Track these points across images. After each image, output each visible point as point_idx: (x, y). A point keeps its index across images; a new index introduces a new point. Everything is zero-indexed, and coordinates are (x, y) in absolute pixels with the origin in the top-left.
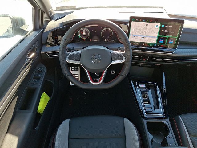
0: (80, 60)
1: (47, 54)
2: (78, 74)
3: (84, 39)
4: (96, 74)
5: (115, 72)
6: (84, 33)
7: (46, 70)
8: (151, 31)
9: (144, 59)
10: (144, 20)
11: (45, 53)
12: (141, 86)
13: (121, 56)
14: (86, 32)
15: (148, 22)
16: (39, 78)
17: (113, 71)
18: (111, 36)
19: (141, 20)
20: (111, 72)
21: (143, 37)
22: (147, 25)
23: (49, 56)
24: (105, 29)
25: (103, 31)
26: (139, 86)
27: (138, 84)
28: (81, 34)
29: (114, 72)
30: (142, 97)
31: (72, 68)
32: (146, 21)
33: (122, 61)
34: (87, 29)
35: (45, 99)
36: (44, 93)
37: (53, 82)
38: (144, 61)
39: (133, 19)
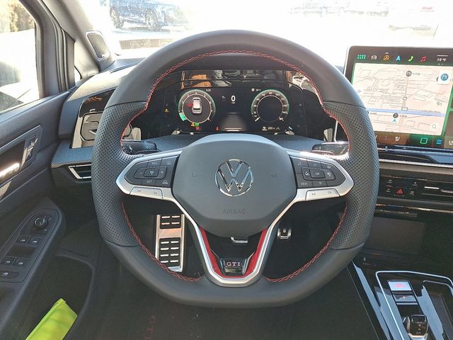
0: (171, 186)
1: (73, 171)
2: (179, 239)
3: (197, 124)
4: (232, 238)
5: (289, 234)
6: (197, 105)
7: (60, 222)
8: (424, 93)
9: (400, 192)
10: (398, 58)
11: (66, 167)
12: (395, 286)
13: (334, 171)
14: (204, 103)
15: (414, 63)
16: (28, 253)
17: (284, 231)
18: (283, 116)
19: (387, 58)
20: (279, 234)
21: (396, 116)
22: (409, 74)
23: (78, 177)
24: (263, 93)
25: (257, 98)
26: (387, 287)
27: (385, 280)
28: (188, 109)
29: (286, 234)
30: (408, 332)
31: (162, 220)
32: (404, 61)
33: (342, 191)
34: (206, 95)
35: (60, 322)
36: (61, 301)
37: (90, 265)
38: (400, 196)
39: (359, 54)
